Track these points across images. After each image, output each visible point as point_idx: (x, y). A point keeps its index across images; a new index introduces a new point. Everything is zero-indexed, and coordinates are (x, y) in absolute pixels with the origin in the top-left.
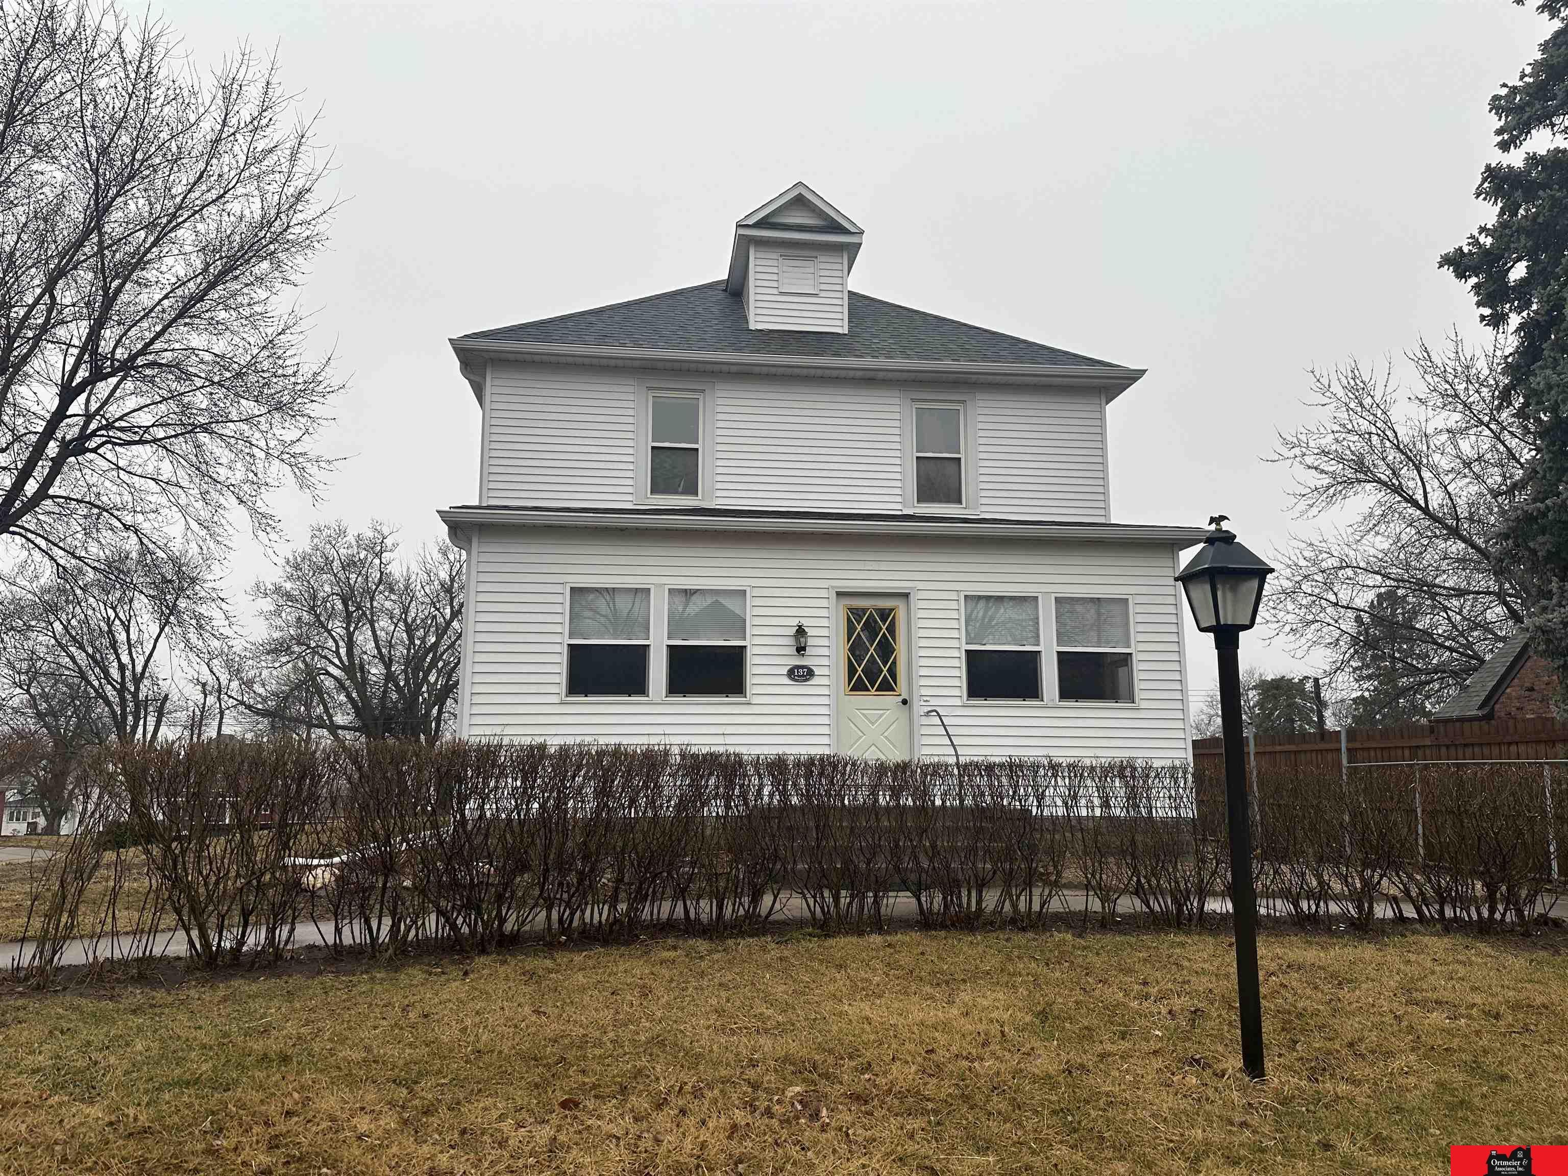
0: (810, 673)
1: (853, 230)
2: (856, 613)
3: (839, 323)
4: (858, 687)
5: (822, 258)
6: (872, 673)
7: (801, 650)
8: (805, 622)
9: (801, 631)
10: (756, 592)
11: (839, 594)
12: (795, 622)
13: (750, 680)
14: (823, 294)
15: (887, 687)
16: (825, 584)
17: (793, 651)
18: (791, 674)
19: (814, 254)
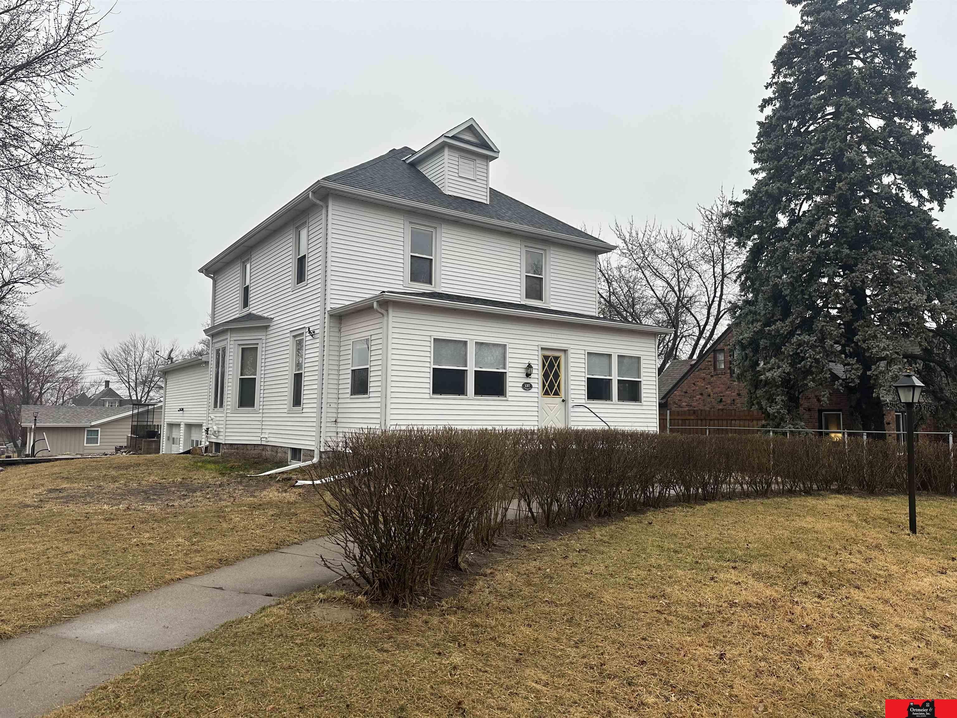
0: (531, 387)
1: (495, 150)
2: (546, 358)
3: (485, 198)
4: (546, 393)
5: (478, 161)
6: (551, 386)
7: (528, 375)
8: (532, 362)
9: (530, 366)
10: (511, 346)
11: (542, 349)
12: (527, 361)
13: (508, 389)
14: (478, 181)
15: (556, 394)
16: (537, 343)
17: (524, 375)
18: (523, 386)
19: (474, 158)
